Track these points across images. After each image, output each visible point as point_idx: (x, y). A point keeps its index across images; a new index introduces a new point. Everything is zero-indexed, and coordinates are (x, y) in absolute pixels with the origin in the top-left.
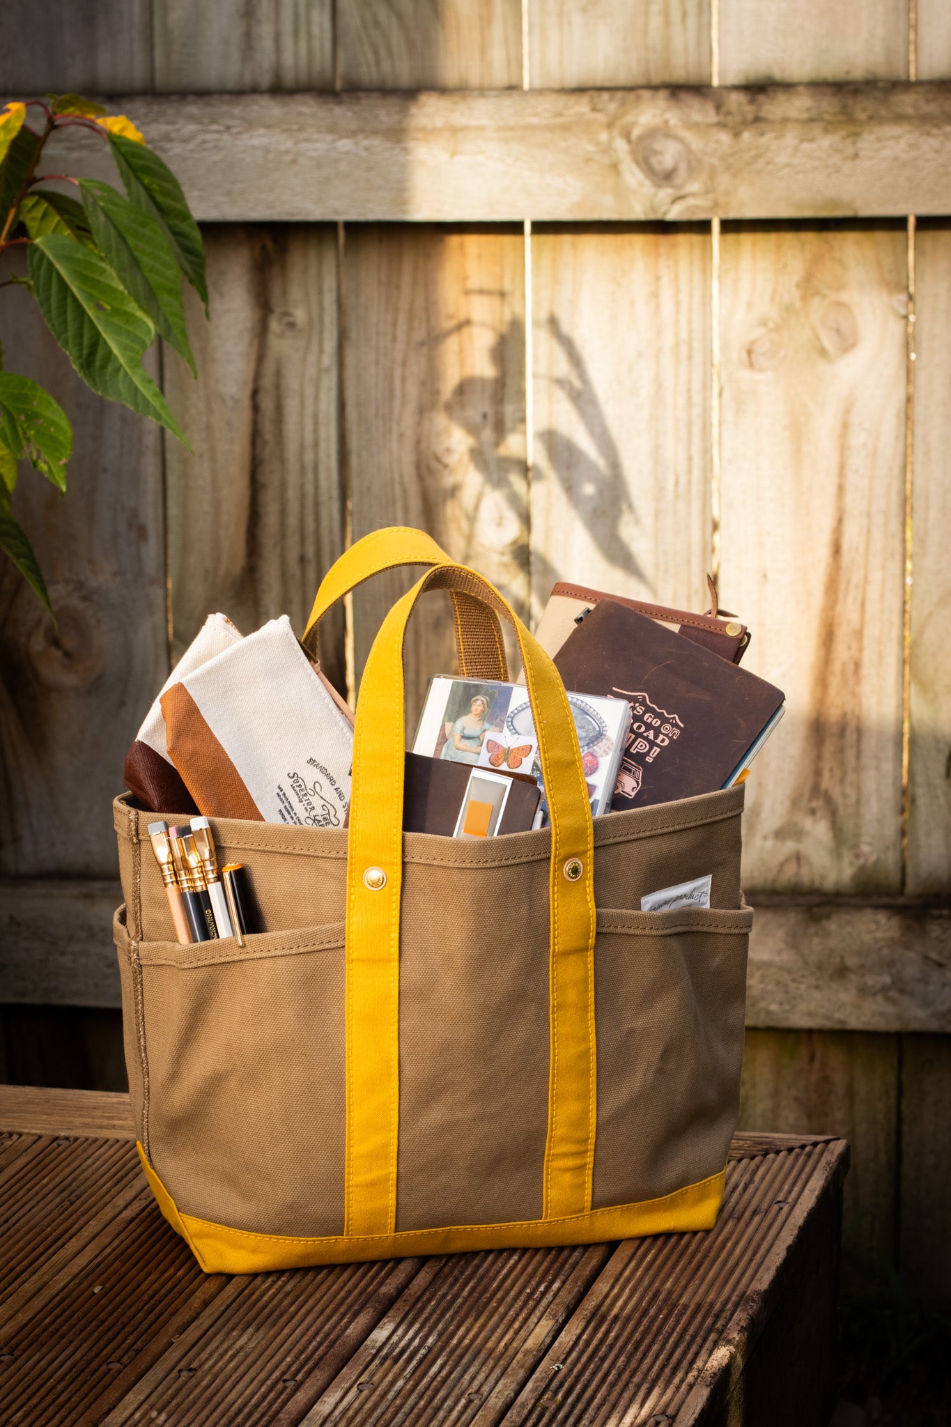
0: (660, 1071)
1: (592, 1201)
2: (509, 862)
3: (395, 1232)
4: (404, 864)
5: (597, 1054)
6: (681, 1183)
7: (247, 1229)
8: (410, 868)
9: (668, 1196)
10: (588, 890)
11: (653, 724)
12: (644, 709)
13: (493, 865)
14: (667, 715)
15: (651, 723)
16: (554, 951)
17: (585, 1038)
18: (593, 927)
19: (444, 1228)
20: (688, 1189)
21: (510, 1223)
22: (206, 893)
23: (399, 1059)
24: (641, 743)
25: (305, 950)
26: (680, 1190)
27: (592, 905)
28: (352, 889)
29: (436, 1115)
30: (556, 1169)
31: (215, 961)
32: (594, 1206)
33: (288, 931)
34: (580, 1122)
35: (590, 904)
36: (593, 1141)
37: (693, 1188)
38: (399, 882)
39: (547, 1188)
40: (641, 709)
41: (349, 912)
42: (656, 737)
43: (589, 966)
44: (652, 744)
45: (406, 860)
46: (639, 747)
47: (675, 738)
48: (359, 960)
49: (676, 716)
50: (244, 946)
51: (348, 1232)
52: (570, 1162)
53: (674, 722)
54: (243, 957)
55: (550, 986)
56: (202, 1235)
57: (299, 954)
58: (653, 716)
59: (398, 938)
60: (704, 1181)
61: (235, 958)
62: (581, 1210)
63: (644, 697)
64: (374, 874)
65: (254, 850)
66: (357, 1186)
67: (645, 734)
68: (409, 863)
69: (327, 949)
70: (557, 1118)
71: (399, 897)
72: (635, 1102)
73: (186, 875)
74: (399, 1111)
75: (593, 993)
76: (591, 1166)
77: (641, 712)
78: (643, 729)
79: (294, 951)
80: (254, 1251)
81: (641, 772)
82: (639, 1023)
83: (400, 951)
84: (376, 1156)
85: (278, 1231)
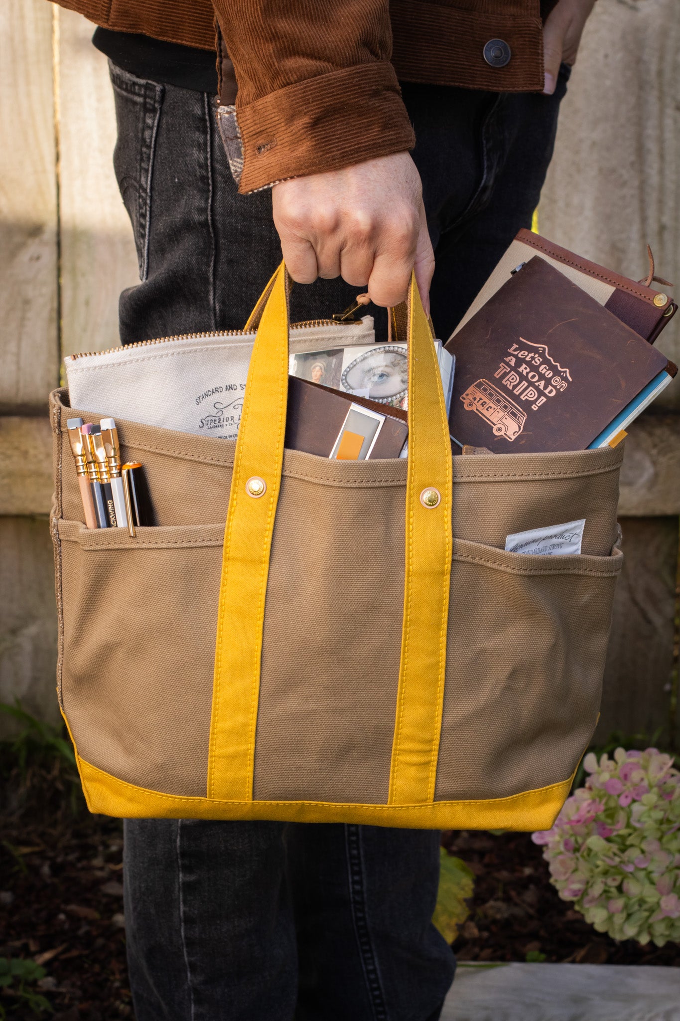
0: (508, 688)
1: (435, 793)
2: (369, 485)
3: (253, 800)
4: (283, 476)
5: (446, 667)
6: (524, 787)
7: (126, 780)
8: (288, 482)
9: (509, 797)
10: (446, 519)
11: (546, 375)
12: (541, 360)
13: (354, 485)
14: (559, 369)
15: (544, 374)
16: (409, 571)
17: (435, 652)
18: (449, 553)
19: (297, 802)
20: (530, 793)
21: (358, 804)
22: (109, 485)
23: (262, 650)
24: (531, 392)
25: (188, 545)
26: (522, 793)
27: (449, 533)
28: (235, 495)
29: (292, 703)
30: (402, 763)
31: (110, 547)
32: (437, 798)
33: (175, 527)
34: (425, 725)
35: (446, 532)
36: (438, 742)
37: (535, 792)
38: (277, 493)
39: (393, 778)
40: (539, 360)
41: (230, 515)
42: (545, 387)
43: (445, 589)
44: (541, 393)
45: (286, 474)
46: (529, 395)
47: (562, 390)
48: (235, 559)
49: (567, 370)
50: (135, 537)
51: (210, 795)
52: (415, 759)
53: (564, 376)
54: (133, 546)
55: (405, 603)
56: (92, 779)
57: (182, 548)
58: (547, 368)
59: (270, 543)
60: (546, 787)
61: (127, 546)
62: (425, 800)
63: (544, 349)
64: (256, 485)
65: (152, 452)
66: (219, 757)
67: (537, 384)
68: (286, 476)
69: (207, 547)
70: (404, 719)
71: (275, 506)
72: (480, 714)
73: (95, 468)
74: (259, 696)
75: (446, 614)
76: (435, 763)
77: (539, 363)
78: (536, 378)
79: (177, 545)
80: (131, 800)
81: (525, 418)
82: (490, 644)
83: (271, 555)
84: (236, 733)
85: (150, 786)
